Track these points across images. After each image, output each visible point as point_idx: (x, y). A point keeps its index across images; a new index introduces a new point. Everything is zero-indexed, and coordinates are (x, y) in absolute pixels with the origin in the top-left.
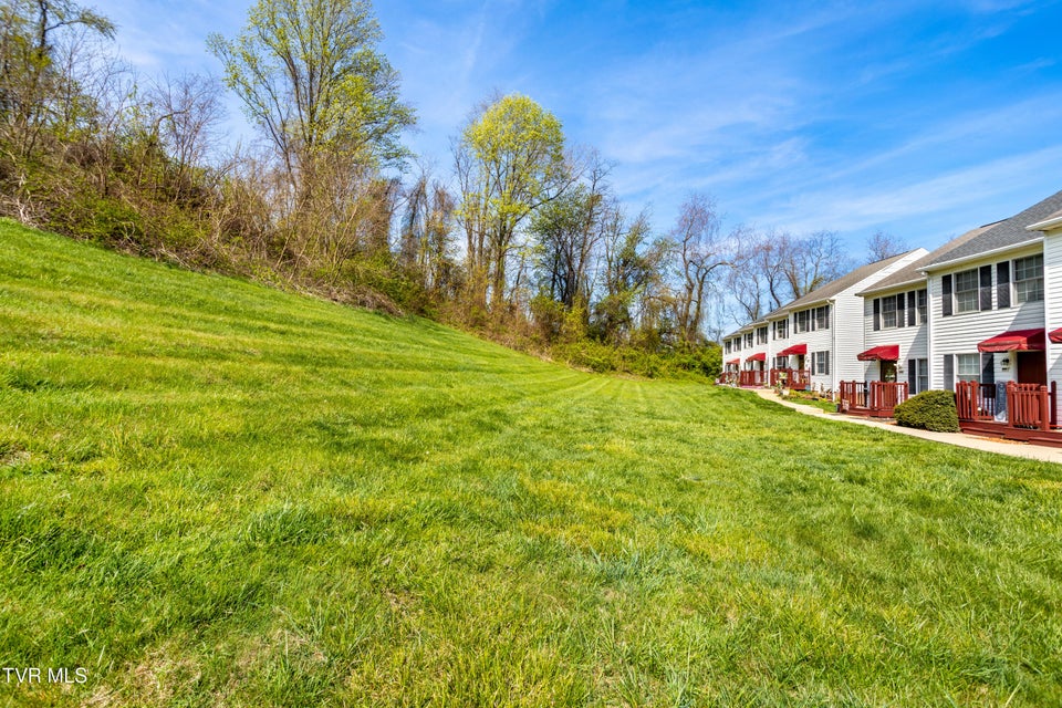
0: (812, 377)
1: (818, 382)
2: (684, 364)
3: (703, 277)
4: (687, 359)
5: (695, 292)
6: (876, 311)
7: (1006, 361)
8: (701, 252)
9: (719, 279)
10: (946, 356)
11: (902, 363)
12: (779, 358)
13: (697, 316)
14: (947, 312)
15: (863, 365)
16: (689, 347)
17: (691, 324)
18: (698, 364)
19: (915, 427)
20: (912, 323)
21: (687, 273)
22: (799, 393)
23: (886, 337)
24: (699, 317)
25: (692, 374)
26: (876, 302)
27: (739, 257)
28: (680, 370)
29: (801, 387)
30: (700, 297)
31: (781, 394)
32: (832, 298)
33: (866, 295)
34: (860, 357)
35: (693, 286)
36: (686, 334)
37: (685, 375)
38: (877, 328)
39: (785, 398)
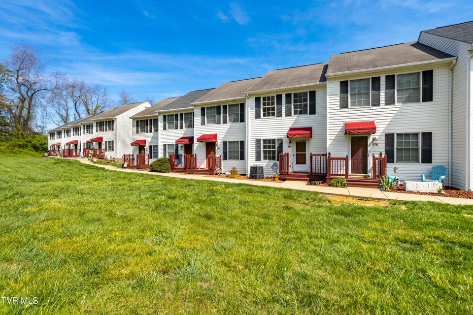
0: (105, 152)
1: (108, 155)
2: (20, 145)
3: (32, 95)
4: (22, 142)
5: (26, 103)
6: (137, 126)
7: (182, 147)
8: (30, 80)
9: (43, 98)
10: (164, 145)
11: (147, 147)
12: (87, 143)
13: (28, 117)
14: (165, 129)
15: (132, 148)
16: (22, 135)
17: (24, 122)
18: (30, 145)
19: (157, 172)
20: (151, 131)
21: (20, 90)
22: (101, 160)
23: (142, 136)
24: (29, 118)
25: (26, 150)
26: (137, 122)
27: (56, 87)
28: (17, 149)
29: (101, 157)
30: (30, 106)
31: (92, 161)
32: (115, 117)
33: (133, 118)
34: (132, 144)
35: (25, 99)
36: (19, 127)
37: (21, 152)
38: (137, 132)
39: (95, 163)
